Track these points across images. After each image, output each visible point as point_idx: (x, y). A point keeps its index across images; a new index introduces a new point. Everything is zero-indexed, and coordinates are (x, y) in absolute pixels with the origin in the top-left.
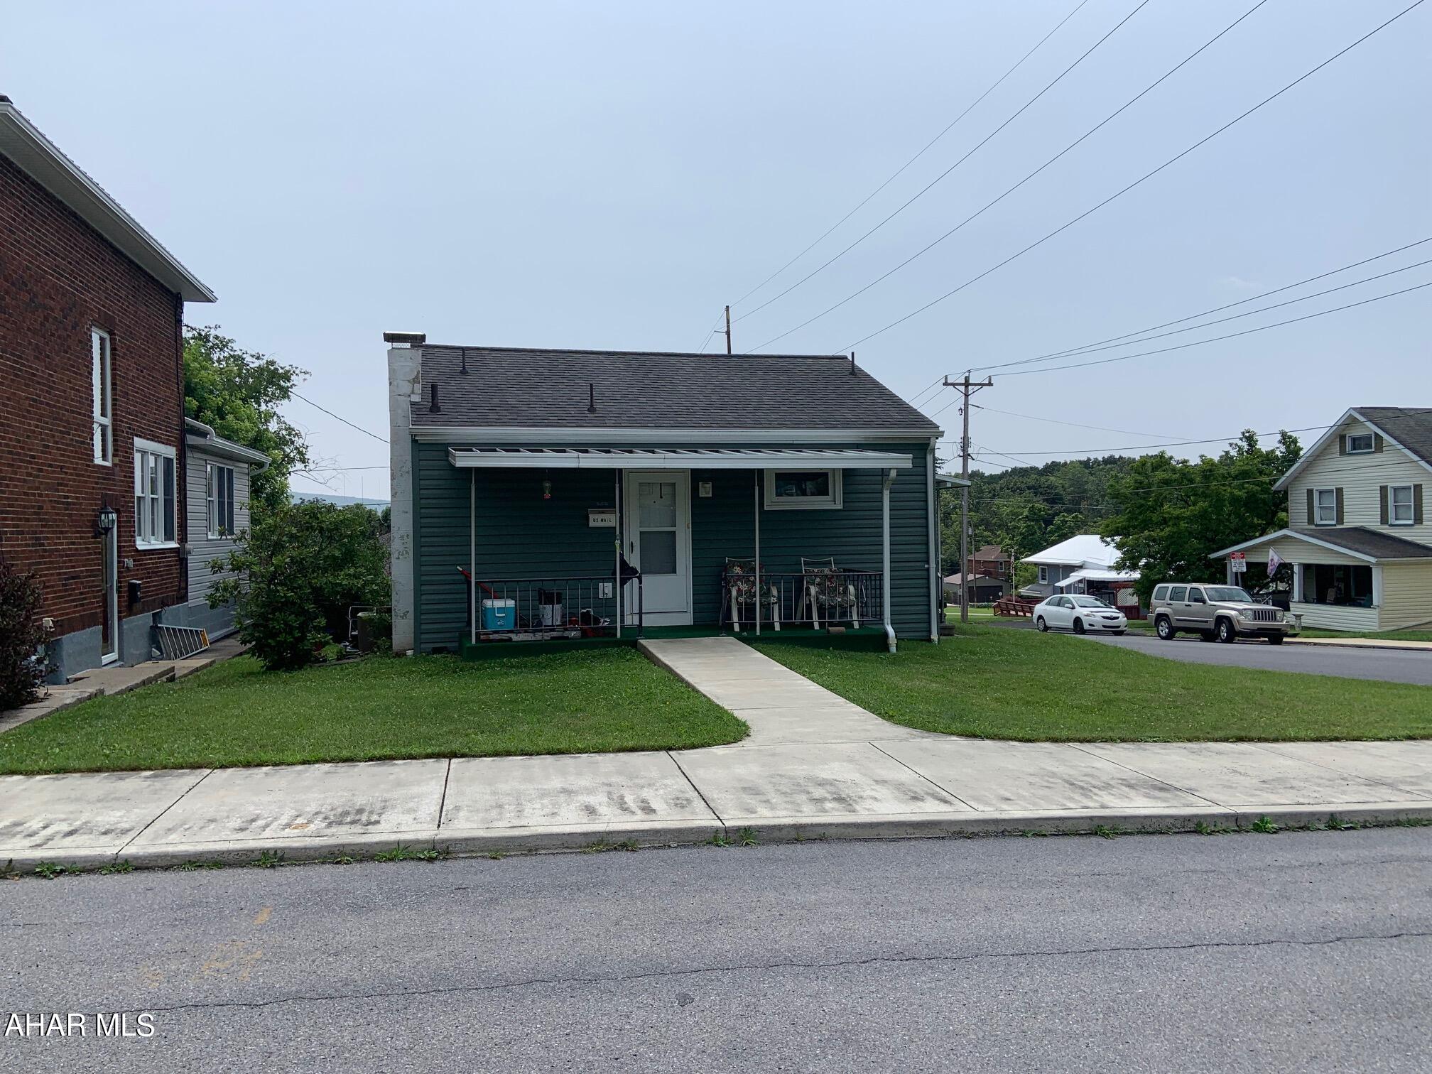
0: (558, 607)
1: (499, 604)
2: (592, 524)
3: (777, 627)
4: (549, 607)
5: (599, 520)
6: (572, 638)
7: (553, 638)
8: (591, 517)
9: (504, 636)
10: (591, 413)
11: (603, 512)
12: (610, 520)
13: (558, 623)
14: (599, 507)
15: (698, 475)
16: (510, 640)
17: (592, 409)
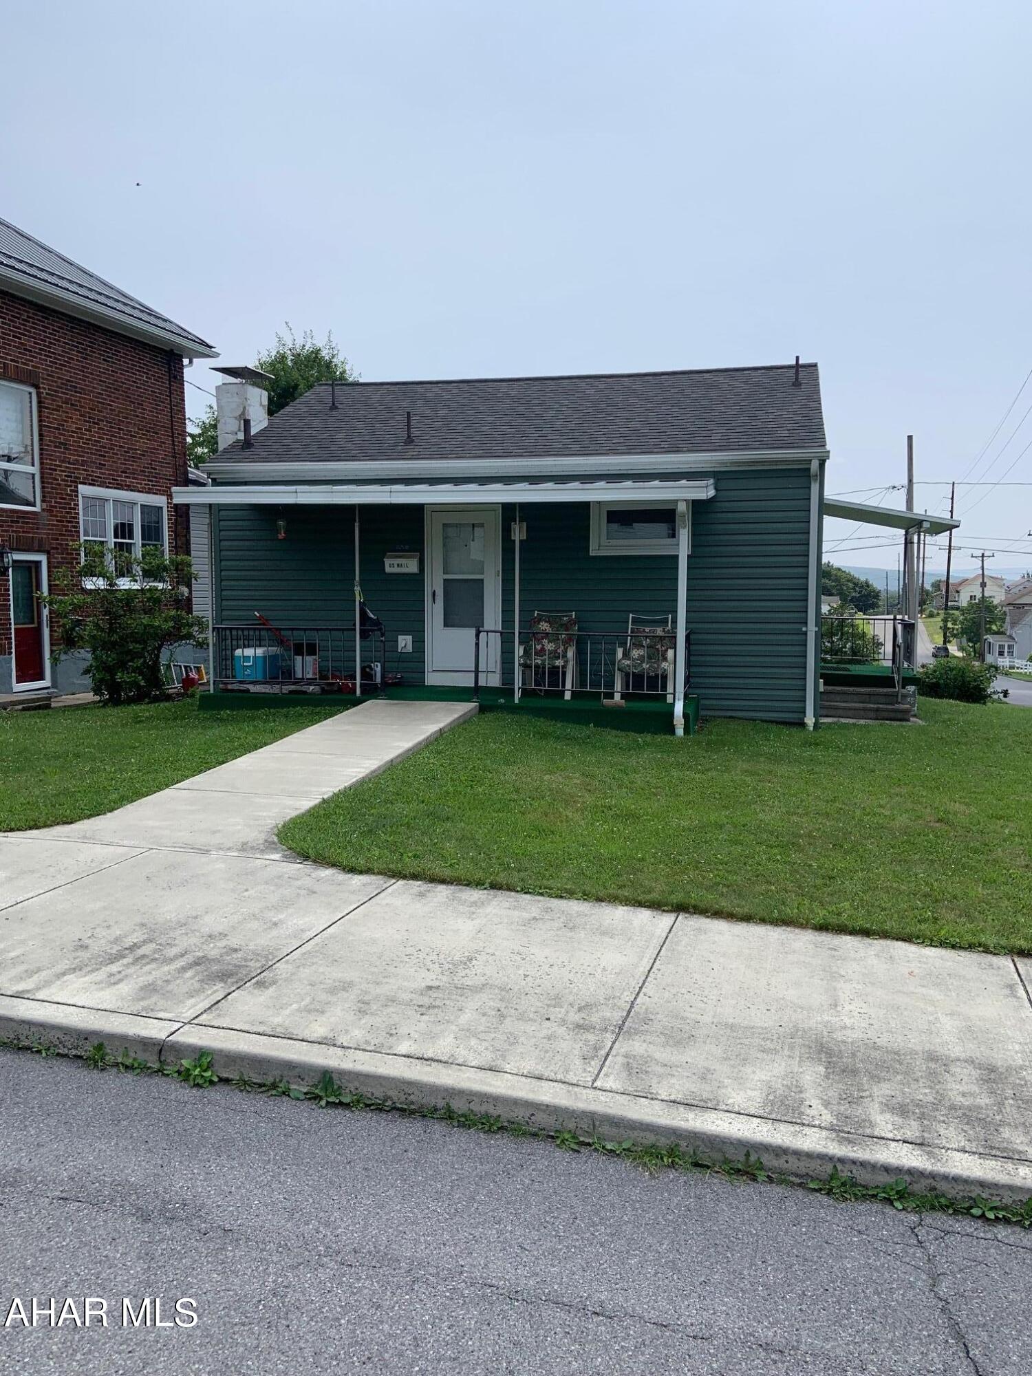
0: (309, 659)
1: (249, 652)
2: (388, 570)
3: (568, 696)
4: (299, 658)
5: (396, 566)
6: (310, 694)
7: (291, 692)
8: (387, 562)
9: (242, 688)
10: (408, 444)
11: (401, 557)
12: (411, 566)
13: (310, 676)
14: (399, 551)
16: (248, 691)
17: (409, 440)
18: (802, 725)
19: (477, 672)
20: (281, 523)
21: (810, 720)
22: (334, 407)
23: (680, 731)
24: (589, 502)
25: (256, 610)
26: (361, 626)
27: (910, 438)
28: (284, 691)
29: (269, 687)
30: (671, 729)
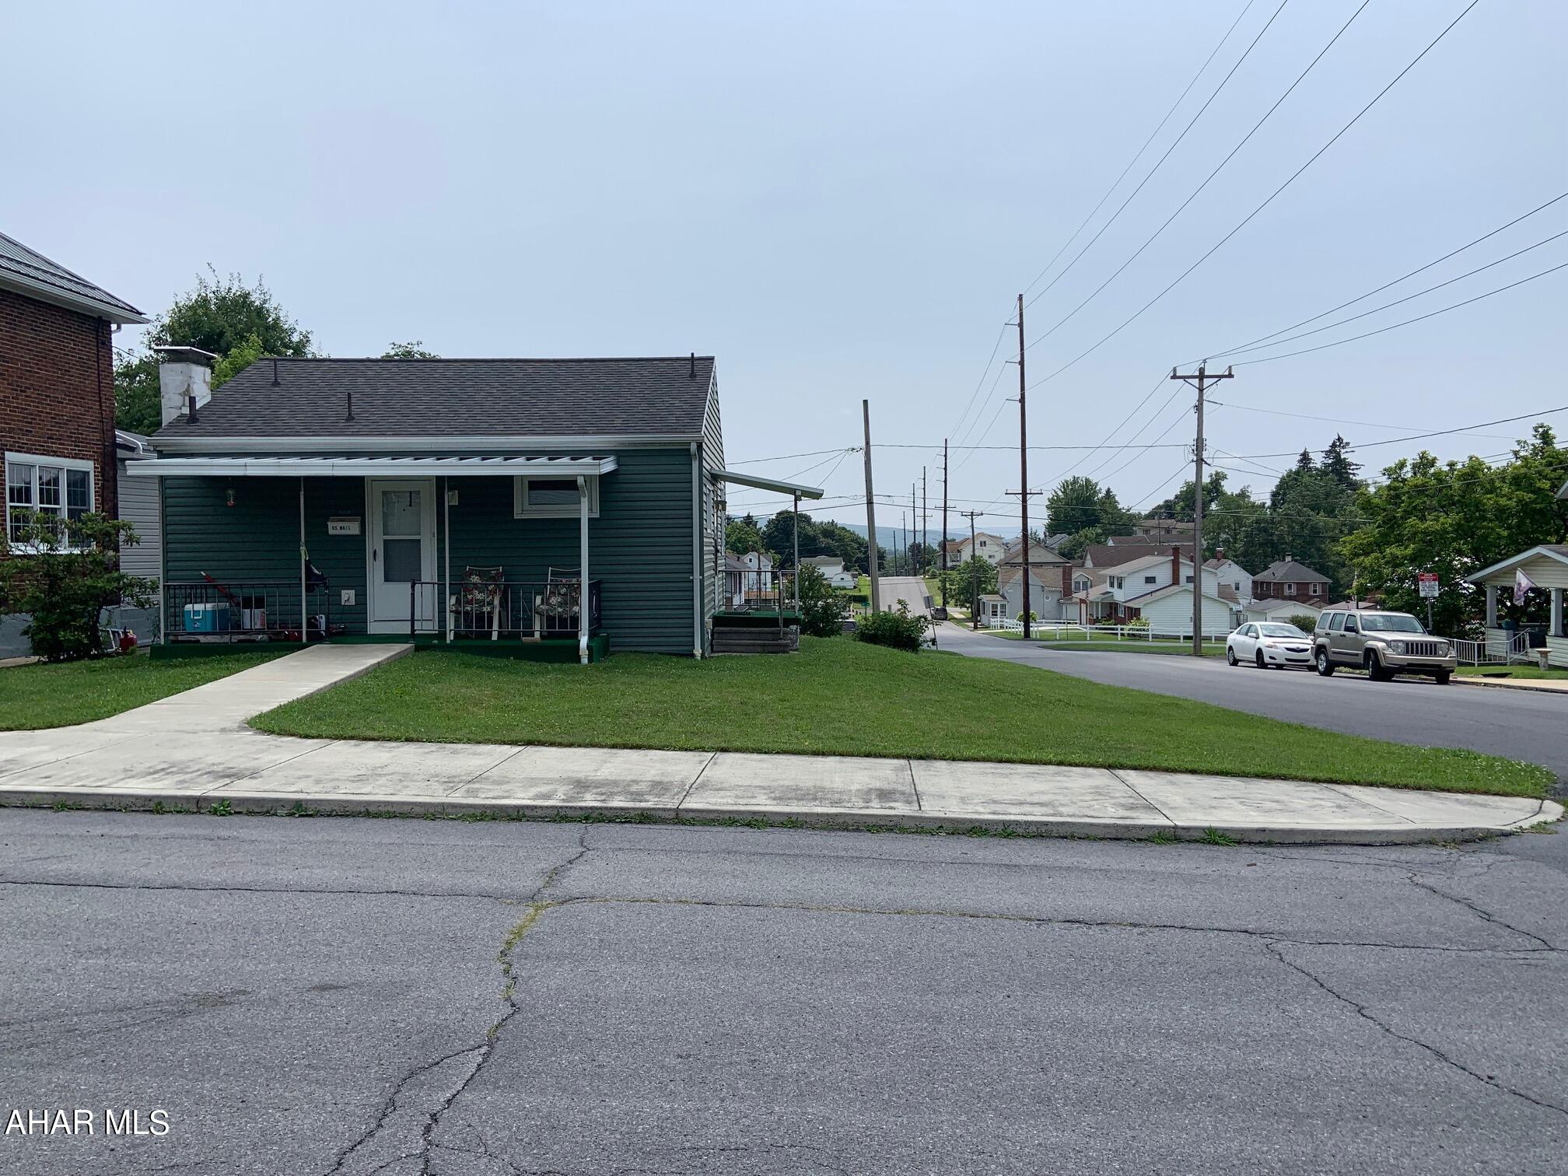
0: (258, 611)
1: (199, 607)
2: (331, 532)
3: (495, 636)
4: (248, 611)
5: (338, 528)
6: (260, 641)
7: (240, 641)
8: (330, 525)
9: (193, 638)
10: (350, 422)
11: (343, 521)
12: (353, 528)
13: (258, 627)
14: (341, 515)
15: (443, 483)
16: (198, 641)
17: (350, 418)
18: (693, 655)
19: (413, 620)
20: (230, 492)
21: (698, 652)
22: (276, 384)
23: (585, 660)
24: (513, 476)
25: (203, 570)
26: (306, 580)
27: (865, 402)
28: (233, 640)
29: (219, 637)
30: (578, 659)
